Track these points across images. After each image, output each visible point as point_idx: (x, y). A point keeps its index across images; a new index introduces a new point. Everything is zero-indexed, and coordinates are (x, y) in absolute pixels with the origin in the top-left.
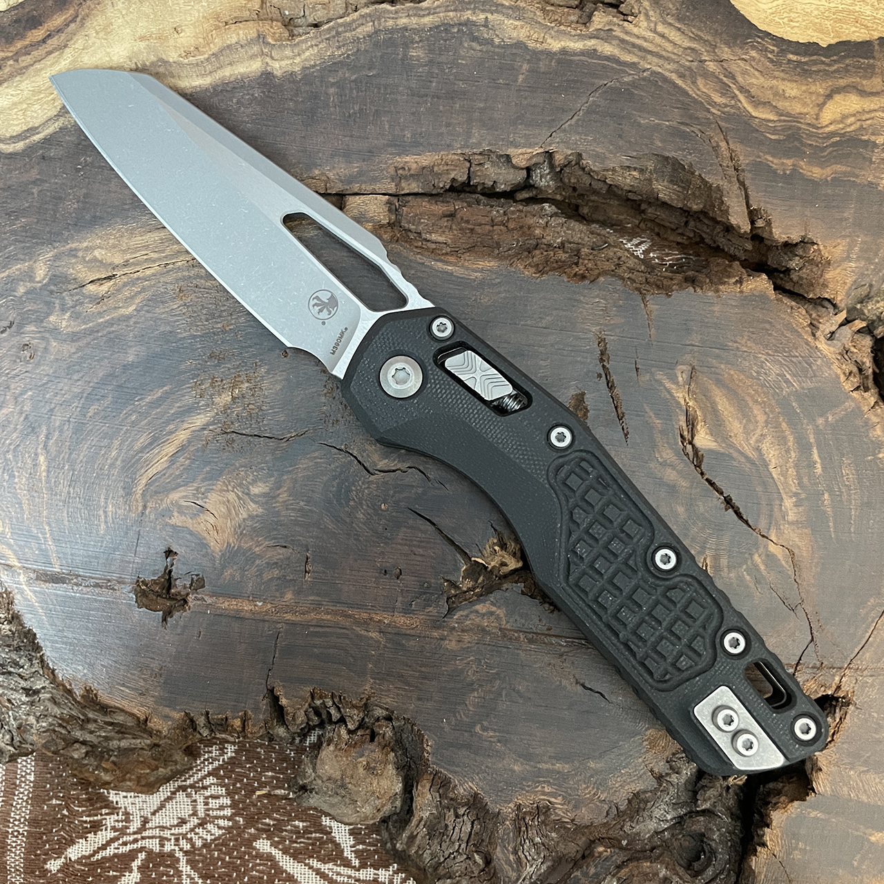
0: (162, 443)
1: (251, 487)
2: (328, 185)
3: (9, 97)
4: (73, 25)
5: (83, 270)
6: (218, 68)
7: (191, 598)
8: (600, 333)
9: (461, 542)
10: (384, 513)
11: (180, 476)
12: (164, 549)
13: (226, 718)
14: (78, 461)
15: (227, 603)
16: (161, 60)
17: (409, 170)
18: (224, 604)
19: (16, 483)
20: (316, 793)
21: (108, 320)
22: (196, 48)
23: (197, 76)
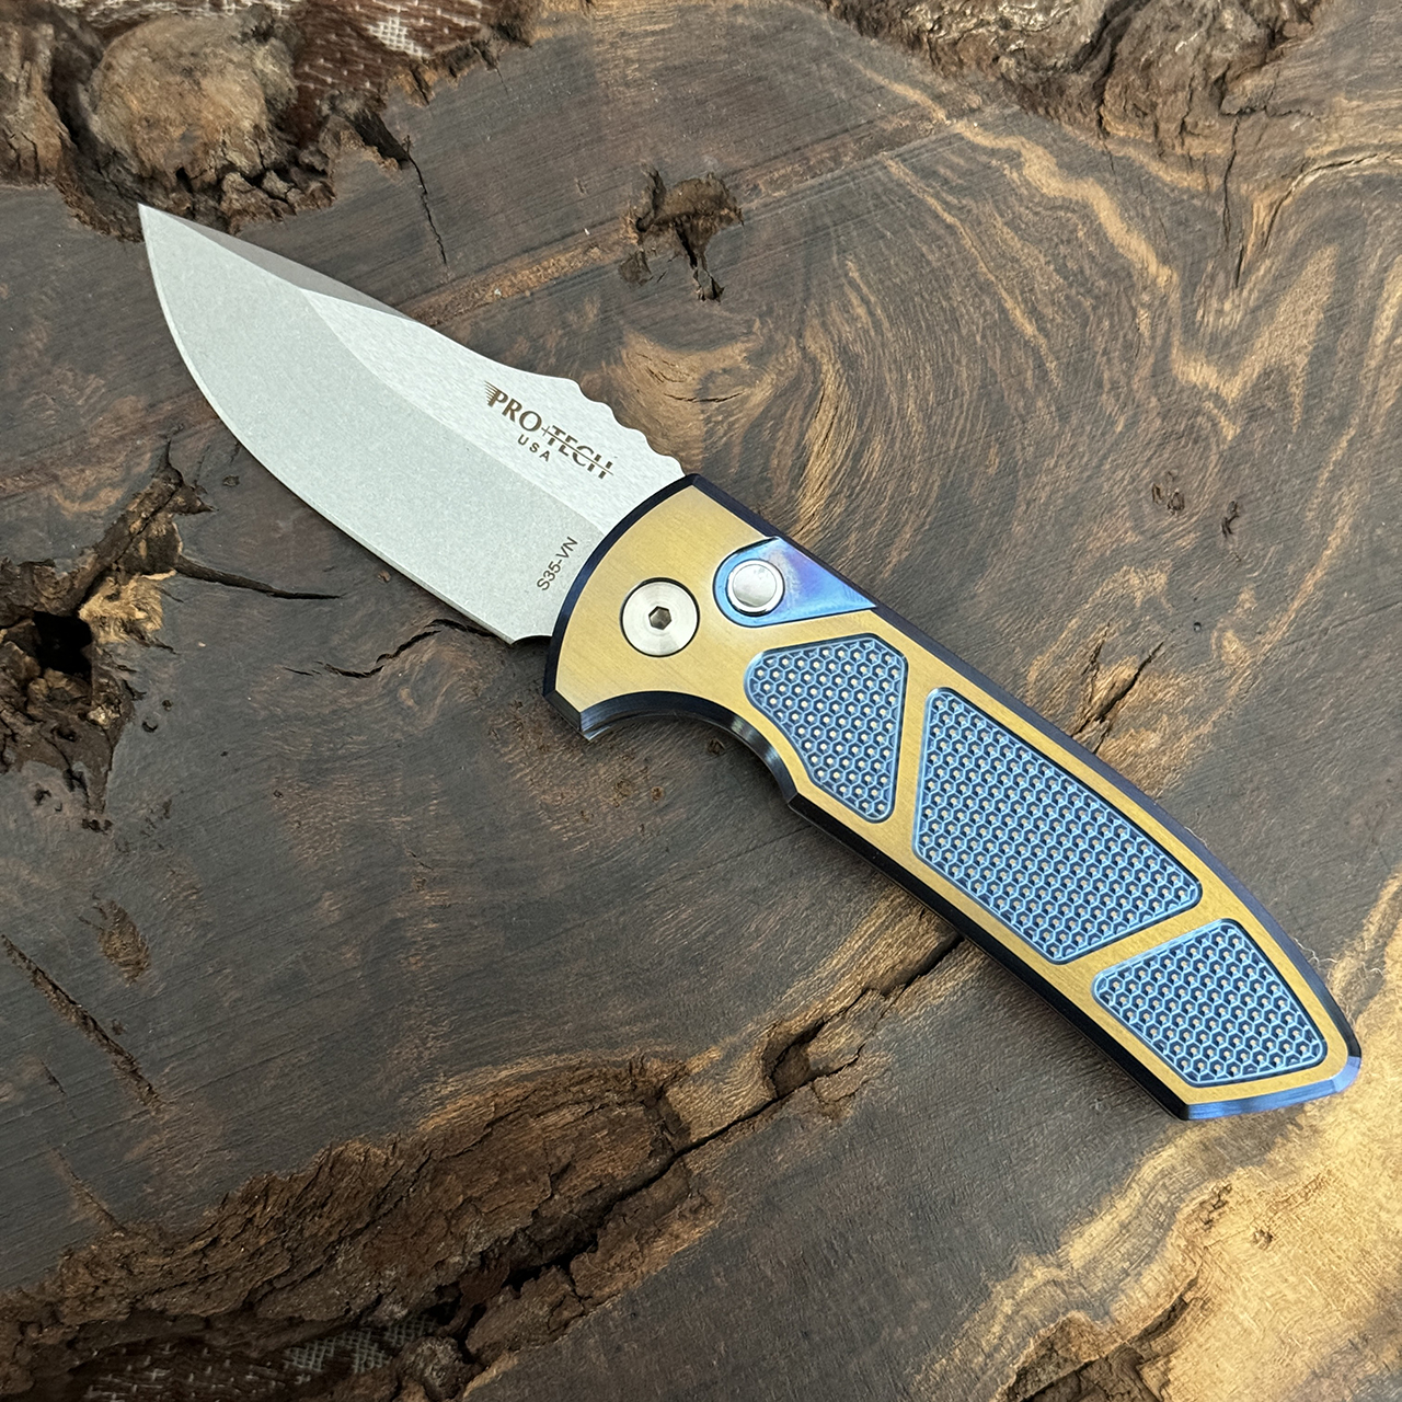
0: (838, 472)
2: (815, 1100)
5: (1160, 695)
6: (1145, 1205)
7: (633, 235)
8: (158, 1111)
9: (212, 588)
11: (774, 430)
12: (728, 295)
13: (455, 76)
14: (964, 362)
15: (563, 262)
16: (1259, 1164)
17: (682, 1216)
18: (562, 262)
19: (1048, 263)
20: (234, 38)
21: (1061, 630)
22: (1209, 1222)
23: (1173, 1168)
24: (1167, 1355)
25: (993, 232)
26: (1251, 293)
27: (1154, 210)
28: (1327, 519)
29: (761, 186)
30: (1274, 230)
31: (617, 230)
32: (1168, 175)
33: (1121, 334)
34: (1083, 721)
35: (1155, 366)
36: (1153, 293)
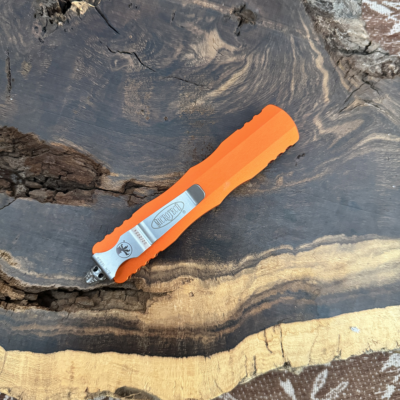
0: (233, 86)
1: (194, 57)
2: (129, 199)
3: (284, 274)
4: (246, 307)
6: (174, 270)
7: (231, 12)
9: (98, 15)
10: (131, 34)
11: (228, 68)
12: (240, 37)
14: (275, 85)
15: (214, 7)
16: (203, 280)
17: (85, 200)
19: (306, 80)
22: (184, 283)
23: (186, 267)
24: (155, 301)
25: (301, 66)
26: (341, 116)
27: (335, 86)
28: (320, 171)
29: (263, 23)
30: (355, 109)
31: (229, 9)
32: (343, 82)
33: (310, 104)
35: (311, 115)
36: (322, 102)
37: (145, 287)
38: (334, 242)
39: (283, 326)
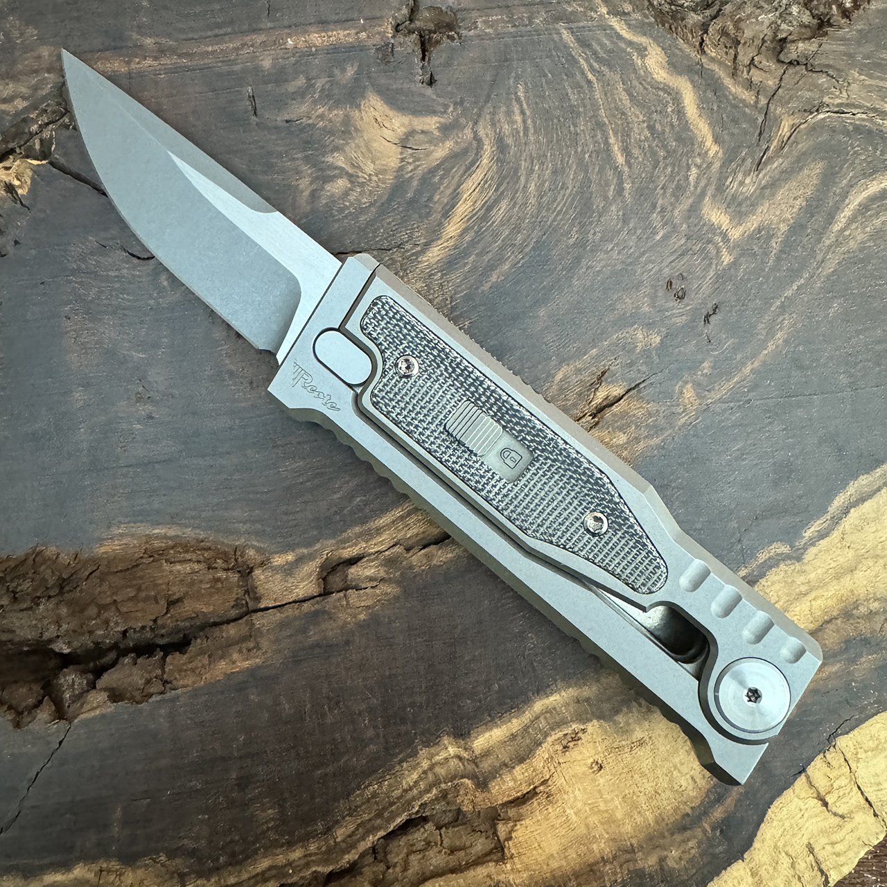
0: (474, 215)
1: (349, 185)
2: (345, 603)
5: (635, 412)
6: (530, 726)
9: (64, 179)
11: (442, 178)
12: (438, 85)
14: (574, 168)
16: (610, 720)
17: (240, 651)
18: (341, 35)
19: (643, 122)
21: (585, 354)
22: (566, 747)
23: (555, 709)
24: (516, 821)
25: (615, 91)
26: (765, 176)
27: (719, 108)
28: (771, 333)
29: (479, 25)
30: (789, 142)
31: (381, 25)
32: (734, 89)
33: (677, 178)
34: (582, 415)
35: (691, 206)
36: (704, 160)
37: (478, 800)
38: (879, 489)
39: (843, 742)
